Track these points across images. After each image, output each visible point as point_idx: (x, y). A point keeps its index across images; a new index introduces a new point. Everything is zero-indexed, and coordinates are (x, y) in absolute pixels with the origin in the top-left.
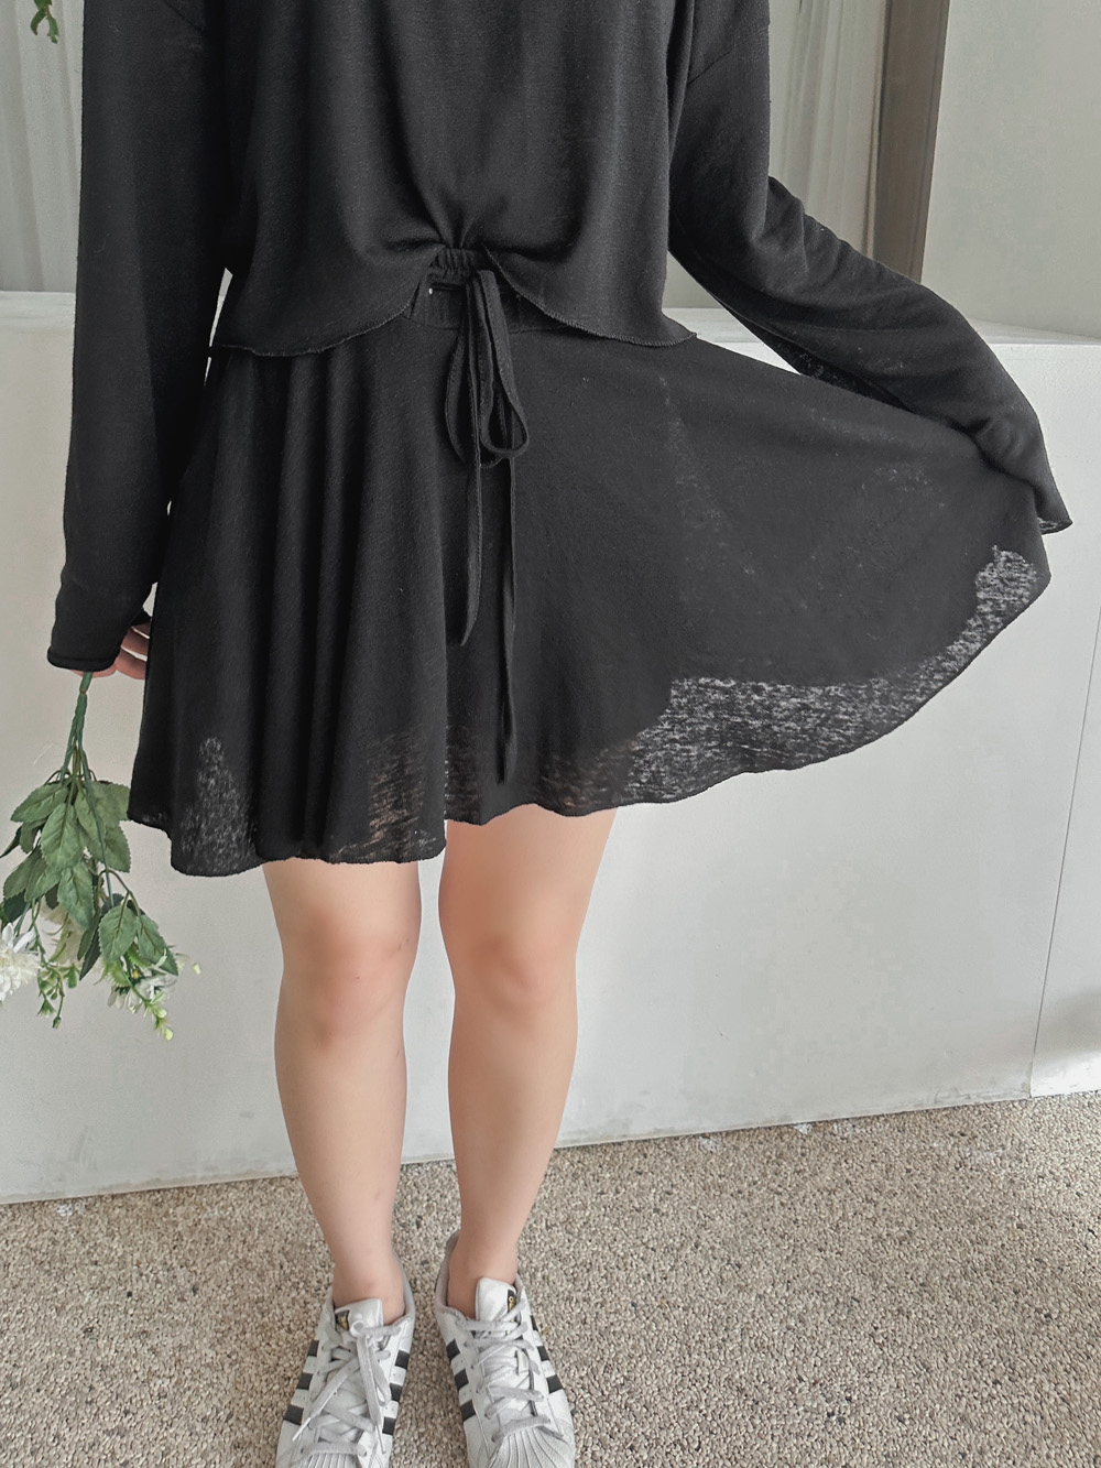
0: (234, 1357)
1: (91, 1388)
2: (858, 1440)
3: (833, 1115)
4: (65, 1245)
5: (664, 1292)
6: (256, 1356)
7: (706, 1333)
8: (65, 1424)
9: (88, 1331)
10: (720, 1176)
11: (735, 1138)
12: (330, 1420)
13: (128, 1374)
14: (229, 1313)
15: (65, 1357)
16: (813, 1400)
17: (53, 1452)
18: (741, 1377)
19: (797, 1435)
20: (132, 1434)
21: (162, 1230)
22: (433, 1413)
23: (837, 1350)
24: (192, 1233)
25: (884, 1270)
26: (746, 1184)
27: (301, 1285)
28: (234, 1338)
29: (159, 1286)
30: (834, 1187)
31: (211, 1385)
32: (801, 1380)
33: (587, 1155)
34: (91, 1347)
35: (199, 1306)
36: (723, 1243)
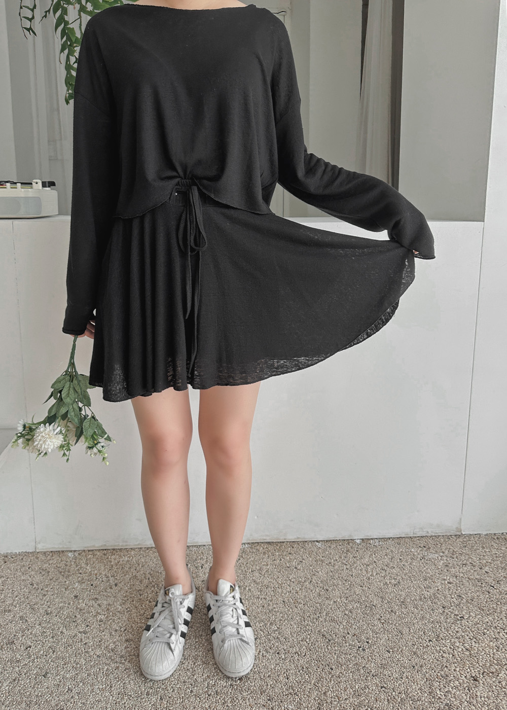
0: (128, 609)
1: (75, 616)
2: (370, 658)
3: (371, 537)
4: (70, 566)
5: (296, 598)
6: (137, 610)
7: (311, 613)
8: (65, 628)
9: (76, 597)
11: (330, 543)
12: (160, 629)
13: (89, 613)
14: (128, 594)
15: (67, 605)
16: (353, 641)
18: (324, 631)
19: (345, 654)
20: (89, 634)
21: (106, 564)
23: (365, 623)
24: (116, 565)
25: (386, 596)
26: (332, 561)
28: (129, 603)
29: (103, 583)
30: (369, 564)
31: (119, 618)
32: (349, 634)
33: (270, 546)
34: (76, 602)
35: (117, 591)
36: (322, 581)
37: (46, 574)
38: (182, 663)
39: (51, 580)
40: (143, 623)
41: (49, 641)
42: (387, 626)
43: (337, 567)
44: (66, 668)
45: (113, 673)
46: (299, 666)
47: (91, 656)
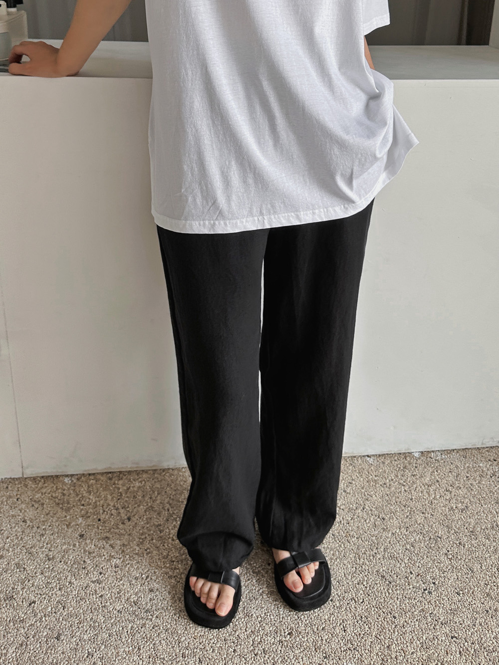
0: (148, 551)
1: (84, 562)
2: (437, 602)
3: (432, 449)
5: (348, 530)
6: (158, 551)
7: (367, 549)
8: (73, 577)
9: (82, 536)
11: (383, 458)
13: (100, 556)
14: (145, 531)
15: (72, 547)
16: (417, 582)
17: (69, 589)
18: (383, 570)
19: (409, 598)
20: (104, 583)
21: (113, 491)
23: (429, 560)
24: (126, 493)
25: (453, 524)
26: (388, 481)
28: (148, 542)
29: (112, 517)
30: (430, 483)
31: (138, 562)
32: (411, 573)
34: (83, 543)
35: (131, 527)
36: (376, 508)
37: (40, 507)
39: (47, 514)
40: (167, 568)
41: (56, 595)
42: (455, 562)
43: (393, 489)
44: (82, 627)
45: (139, 631)
46: (357, 615)
47: (110, 611)
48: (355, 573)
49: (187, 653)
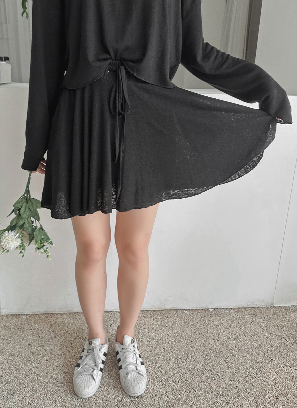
0: (64, 353)
1: (30, 357)
2: (219, 384)
3: (219, 307)
4: (24, 325)
5: (172, 346)
6: (70, 353)
7: (182, 356)
8: (23, 365)
9: (29, 344)
10: (188, 320)
11: (193, 311)
12: (87, 366)
13: (39, 355)
14: (63, 343)
15: (24, 350)
16: (208, 374)
17: (21, 371)
18: (190, 367)
19: (203, 382)
20: (39, 368)
21: (48, 323)
22: (112, 369)
23: (216, 363)
24: (55, 324)
25: (230, 345)
26: (195, 322)
27: (81, 338)
28: (65, 349)
29: (47, 336)
30: (218, 325)
31: (59, 359)
32: (205, 369)
33: (154, 312)
34: (30, 348)
35: (56, 341)
36: (188, 336)
37: (9, 329)
38: (100, 387)
39: (12, 333)
40: (74, 362)
41: (14, 373)
42: (230, 364)
44: (26, 390)
45: (57, 393)
46: (174, 389)
47: (42, 382)
48: (174, 368)
49: (81, 405)
